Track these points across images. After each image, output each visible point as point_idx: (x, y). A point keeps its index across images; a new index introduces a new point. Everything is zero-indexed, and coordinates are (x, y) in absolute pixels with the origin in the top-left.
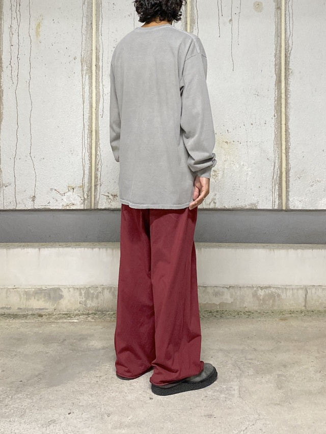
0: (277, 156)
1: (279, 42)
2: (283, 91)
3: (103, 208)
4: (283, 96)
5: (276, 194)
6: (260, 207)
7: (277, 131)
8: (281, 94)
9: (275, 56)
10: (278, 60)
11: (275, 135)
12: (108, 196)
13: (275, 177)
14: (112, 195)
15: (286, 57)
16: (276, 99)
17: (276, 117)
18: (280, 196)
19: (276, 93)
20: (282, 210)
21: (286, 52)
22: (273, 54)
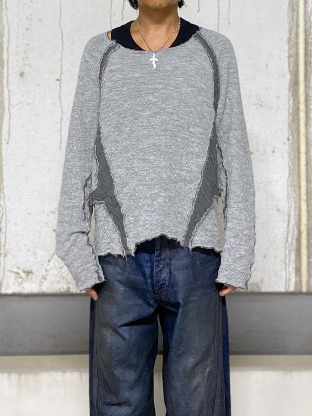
0: (293, 206)
1: (295, 19)
2: (302, 98)
3: (10, 291)
4: (302, 107)
5: (291, 267)
6: (265, 289)
7: (293, 163)
8: (298, 103)
9: (289, 42)
10: (294, 49)
11: (290, 170)
12: (18, 273)
13: (290, 240)
14: (24, 272)
15: (306, 43)
16: (291, 111)
17: (291, 142)
18: (298, 270)
19: (291, 102)
20: (301, 293)
21: (306, 35)
22: (285, 39)
